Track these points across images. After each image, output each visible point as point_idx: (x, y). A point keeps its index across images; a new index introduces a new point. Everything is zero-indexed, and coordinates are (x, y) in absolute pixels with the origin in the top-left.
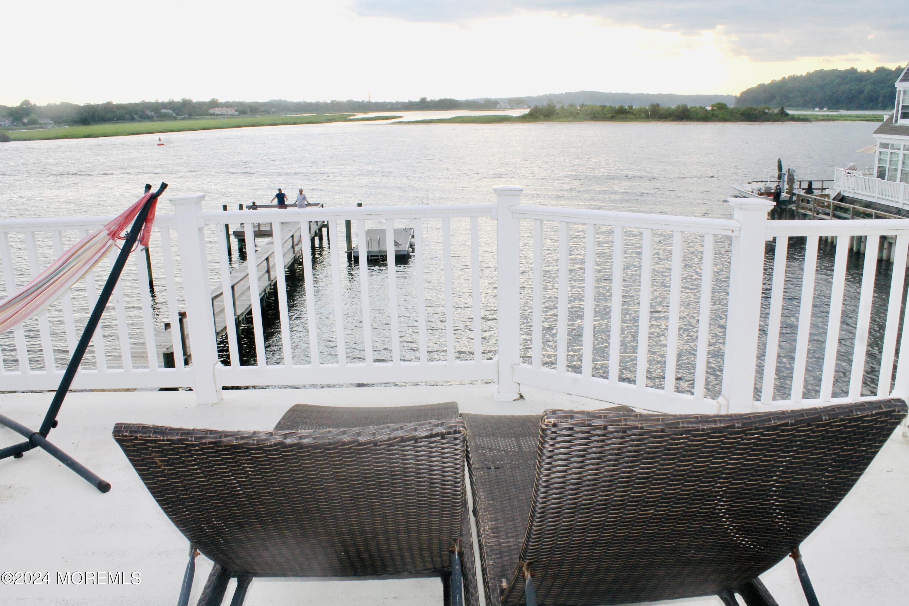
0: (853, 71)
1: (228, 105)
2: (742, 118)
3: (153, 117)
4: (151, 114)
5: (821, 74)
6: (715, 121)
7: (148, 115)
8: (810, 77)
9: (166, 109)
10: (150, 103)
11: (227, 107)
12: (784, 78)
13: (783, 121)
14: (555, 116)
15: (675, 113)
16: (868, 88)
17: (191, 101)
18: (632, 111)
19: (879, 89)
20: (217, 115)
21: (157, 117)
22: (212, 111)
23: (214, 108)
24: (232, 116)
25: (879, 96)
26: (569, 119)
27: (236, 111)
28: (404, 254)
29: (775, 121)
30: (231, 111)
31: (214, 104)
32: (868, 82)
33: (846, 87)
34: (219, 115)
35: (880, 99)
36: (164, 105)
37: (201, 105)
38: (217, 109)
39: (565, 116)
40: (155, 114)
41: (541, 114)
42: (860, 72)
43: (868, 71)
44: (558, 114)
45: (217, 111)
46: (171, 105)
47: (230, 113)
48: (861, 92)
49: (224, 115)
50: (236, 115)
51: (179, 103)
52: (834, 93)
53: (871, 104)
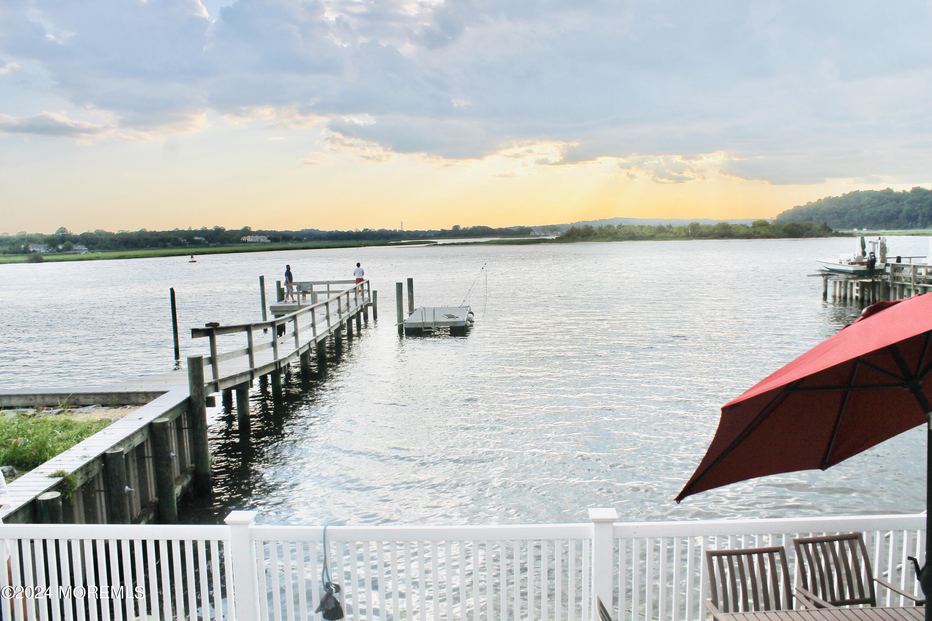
0: (889, 192)
1: (260, 233)
2: (785, 234)
3: (186, 244)
4: (184, 241)
5: (856, 195)
6: (757, 238)
7: (181, 242)
8: (846, 198)
9: (199, 236)
10: (183, 231)
11: (260, 235)
12: (820, 200)
13: (826, 237)
14: (593, 236)
15: (717, 231)
16: (906, 208)
17: (224, 229)
18: (671, 230)
19: (916, 208)
20: (249, 242)
21: (190, 244)
22: (244, 239)
23: (246, 235)
24: (264, 243)
25: (918, 215)
26: (607, 239)
27: (269, 239)
28: (462, 325)
29: (818, 236)
30: (264, 239)
31: (246, 232)
32: (905, 202)
33: (884, 208)
34: (251, 242)
35: (920, 218)
36: (196, 233)
37: (233, 232)
38: (249, 237)
39: (603, 237)
40: (187, 241)
41: (579, 235)
42: (896, 193)
43: (904, 191)
44: (596, 234)
45: (249, 239)
46: (204, 233)
47: (262, 240)
48: (900, 212)
49: (256, 242)
50: (268, 243)
51: (211, 231)
52: (872, 214)
53: (910, 223)
